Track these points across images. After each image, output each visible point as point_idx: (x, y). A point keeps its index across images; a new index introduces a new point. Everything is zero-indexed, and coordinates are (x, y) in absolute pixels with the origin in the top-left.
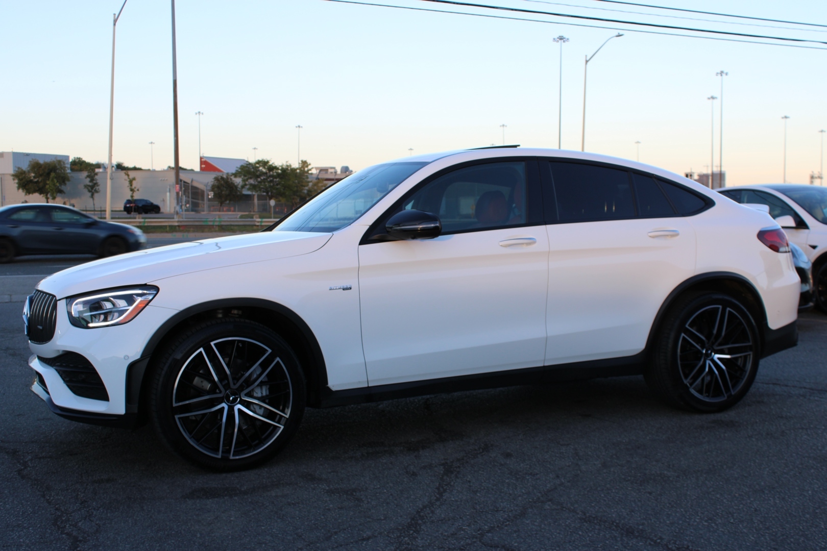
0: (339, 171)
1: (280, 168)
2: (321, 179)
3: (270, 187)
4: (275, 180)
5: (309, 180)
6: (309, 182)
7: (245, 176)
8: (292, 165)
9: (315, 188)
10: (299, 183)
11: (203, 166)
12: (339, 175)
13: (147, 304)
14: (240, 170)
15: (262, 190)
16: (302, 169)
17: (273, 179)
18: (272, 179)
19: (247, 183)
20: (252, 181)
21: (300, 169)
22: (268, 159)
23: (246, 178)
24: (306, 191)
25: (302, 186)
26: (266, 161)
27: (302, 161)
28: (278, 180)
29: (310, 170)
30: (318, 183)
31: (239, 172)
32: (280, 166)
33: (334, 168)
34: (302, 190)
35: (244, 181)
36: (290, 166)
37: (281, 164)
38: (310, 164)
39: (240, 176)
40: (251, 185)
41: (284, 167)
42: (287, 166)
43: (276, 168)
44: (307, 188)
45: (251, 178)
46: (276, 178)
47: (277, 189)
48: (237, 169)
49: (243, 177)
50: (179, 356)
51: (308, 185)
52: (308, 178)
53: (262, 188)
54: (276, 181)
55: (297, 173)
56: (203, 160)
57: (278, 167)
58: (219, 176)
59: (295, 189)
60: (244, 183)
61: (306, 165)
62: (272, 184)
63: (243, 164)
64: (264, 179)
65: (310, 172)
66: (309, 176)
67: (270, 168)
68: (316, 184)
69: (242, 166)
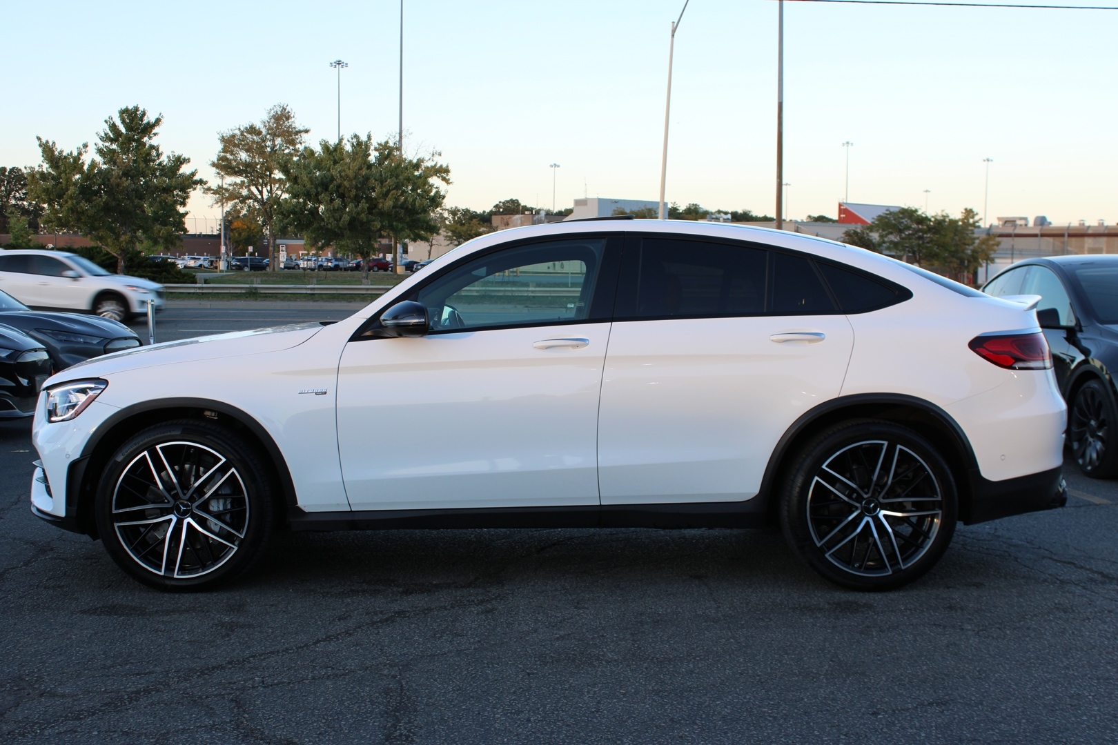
0: (1031, 224)
1: (933, 219)
2: (993, 234)
3: (919, 245)
4: (925, 236)
5: (975, 236)
6: (975, 239)
7: (883, 230)
8: (949, 215)
9: (984, 247)
10: (960, 241)
11: (842, 216)
12: (1031, 228)
13: (93, 400)
14: (876, 222)
15: (907, 249)
16: (966, 221)
17: (923, 234)
18: (920, 234)
19: (886, 239)
20: (894, 238)
21: (962, 220)
22: (917, 207)
23: (884, 233)
24: (969, 252)
25: (965, 244)
26: (914, 209)
27: (966, 209)
28: (929, 235)
29: (977, 222)
30: (988, 240)
31: (876, 224)
32: (933, 217)
33: (1025, 219)
34: (966, 249)
35: (881, 236)
36: (948, 216)
37: (933, 214)
38: (977, 214)
39: (877, 231)
40: (891, 242)
41: (939, 218)
42: (943, 216)
43: (927, 219)
44: (971, 247)
45: (891, 233)
46: (926, 233)
47: (927, 248)
48: (873, 221)
49: (880, 231)
50: (120, 458)
51: (974, 243)
52: (973, 233)
53: (907, 247)
54: (927, 237)
55: (958, 226)
56: (842, 207)
57: (929, 217)
58: (850, 230)
59: (953, 249)
60: (881, 240)
61: (971, 214)
62: (921, 242)
63: (882, 214)
64: (909, 234)
65: (977, 224)
66: (976, 230)
67: (918, 219)
68: (984, 242)
69: (879, 216)
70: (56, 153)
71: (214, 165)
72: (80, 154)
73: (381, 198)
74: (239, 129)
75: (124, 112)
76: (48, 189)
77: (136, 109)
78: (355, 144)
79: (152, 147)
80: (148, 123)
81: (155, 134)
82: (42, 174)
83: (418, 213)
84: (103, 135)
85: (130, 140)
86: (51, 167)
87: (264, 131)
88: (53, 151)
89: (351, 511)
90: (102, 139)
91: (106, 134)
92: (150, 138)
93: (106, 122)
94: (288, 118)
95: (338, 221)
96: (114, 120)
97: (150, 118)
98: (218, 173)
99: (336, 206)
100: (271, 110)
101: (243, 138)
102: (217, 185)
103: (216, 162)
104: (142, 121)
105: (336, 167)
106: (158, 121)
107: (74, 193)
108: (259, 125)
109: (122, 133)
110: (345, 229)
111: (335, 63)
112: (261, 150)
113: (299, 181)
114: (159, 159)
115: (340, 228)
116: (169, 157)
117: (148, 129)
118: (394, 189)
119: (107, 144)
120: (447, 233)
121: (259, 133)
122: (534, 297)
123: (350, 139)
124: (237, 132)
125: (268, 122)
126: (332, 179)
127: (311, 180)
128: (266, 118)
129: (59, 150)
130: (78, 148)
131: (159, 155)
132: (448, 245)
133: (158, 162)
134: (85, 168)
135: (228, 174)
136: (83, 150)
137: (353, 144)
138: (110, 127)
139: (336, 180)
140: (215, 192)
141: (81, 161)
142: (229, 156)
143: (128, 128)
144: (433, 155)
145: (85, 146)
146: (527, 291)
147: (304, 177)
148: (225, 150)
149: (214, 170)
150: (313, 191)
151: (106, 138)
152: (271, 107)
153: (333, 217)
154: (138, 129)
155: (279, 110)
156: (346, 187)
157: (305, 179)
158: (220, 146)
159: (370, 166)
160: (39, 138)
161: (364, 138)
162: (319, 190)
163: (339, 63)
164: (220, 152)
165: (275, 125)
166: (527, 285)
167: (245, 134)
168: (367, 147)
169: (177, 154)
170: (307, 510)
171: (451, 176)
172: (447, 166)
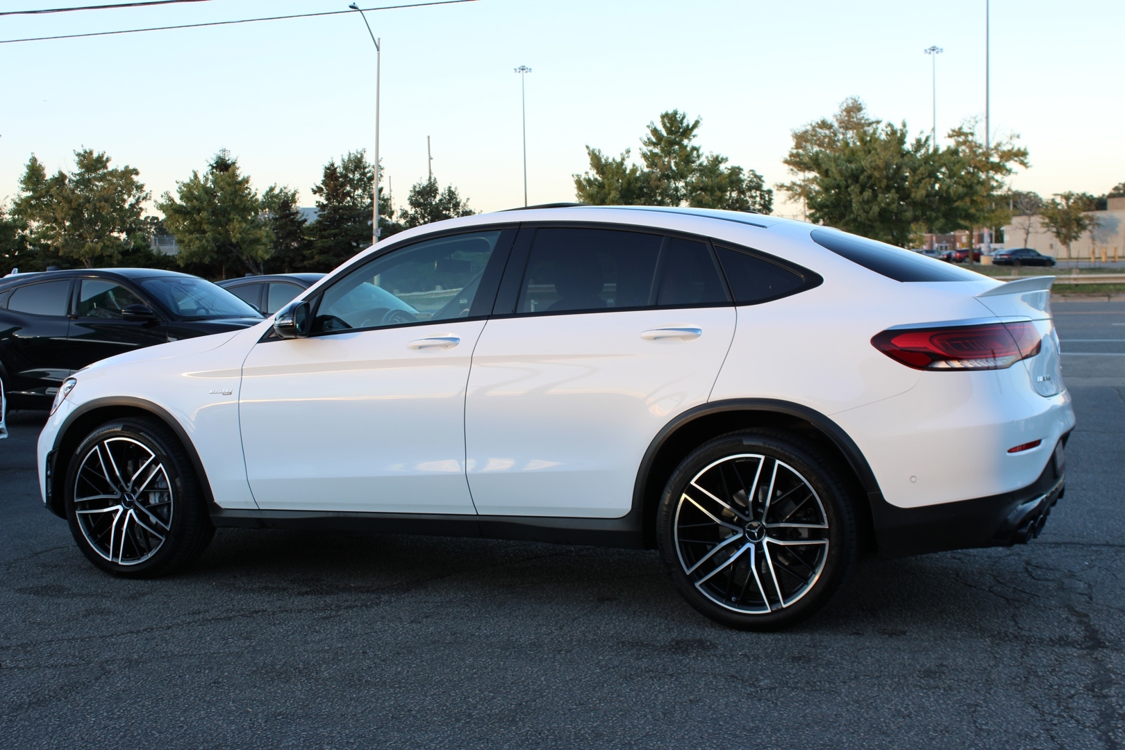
50: (79, 451)
70: (603, 161)
71: (786, 162)
72: (623, 159)
73: (913, 187)
74: (811, 125)
75: (664, 116)
76: (592, 195)
77: (675, 113)
78: (889, 133)
79: (694, 149)
80: (688, 126)
81: (694, 136)
82: (589, 181)
83: (955, 201)
84: (646, 140)
85: (671, 143)
86: (597, 173)
87: (836, 125)
88: (601, 158)
89: (259, 510)
90: (645, 144)
91: (648, 139)
92: (690, 140)
93: (648, 127)
94: (859, 109)
95: (867, 212)
96: (655, 124)
97: (689, 121)
98: (792, 170)
99: (866, 198)
100: (843, 103)
101: (815, 134)
102: (790, 182)
103: (789, 159)
104: (682, 124)
105: (867, 157)
106: (696, 124)
107: (615, 197)
108: (830, 119)
109: (663, 136)
110: (876, 221)
111: (930, 49)
112: (832, 143)
113: (830, 173)
114: (699, 159)
115: (870, 220)
116: (707, 157)
117: (687, 132)
118: (926, 177)
119: (651, 148)
120: (1044, 219)
121: (830, 127)
122: (1077, 285)
123: (884, 129)
124: (809, 128)
125: (840, 115)
126: (863, 171)
127: (841, 172)
128: (837, 111)
129: (605, 157)
130: (622, 154)
131: (698, 156)
132: (1045, 232)
133: (698, 163)
134: (628, 172)
135: (801, 170)
136: (626, 155)
137: (887, 133)
138: (652, 131)
139: (866, 171)
140: (789, 189)
141: (624, 166)
142: (801, 151)
143: (669, 131)
144: (1011, 138)
145: (628, 152)
146: (1069, 279)
147: (834, 170)
148: (798, 146)
149: (787, 167)
150: (843, 183)
151: (650, 143)
152: (844, 99)
153: (863, 209)
154: (678, 132)
155: (850, 102)
156: (876, 178)
157: (835, 171)
158: (792, 143)
159: (904, 154)
160: (587, 147)
161: (898, 126)
162: (850, 181)
163: (933, 49)
164: (792, 149)
165: (847, 118)
166: (1069, 271)
167: (817, 129)
168: (903, 135)
169: (715, 155)
170: (223, 506)
171: (1029, 159)
172: (1025, 149)
